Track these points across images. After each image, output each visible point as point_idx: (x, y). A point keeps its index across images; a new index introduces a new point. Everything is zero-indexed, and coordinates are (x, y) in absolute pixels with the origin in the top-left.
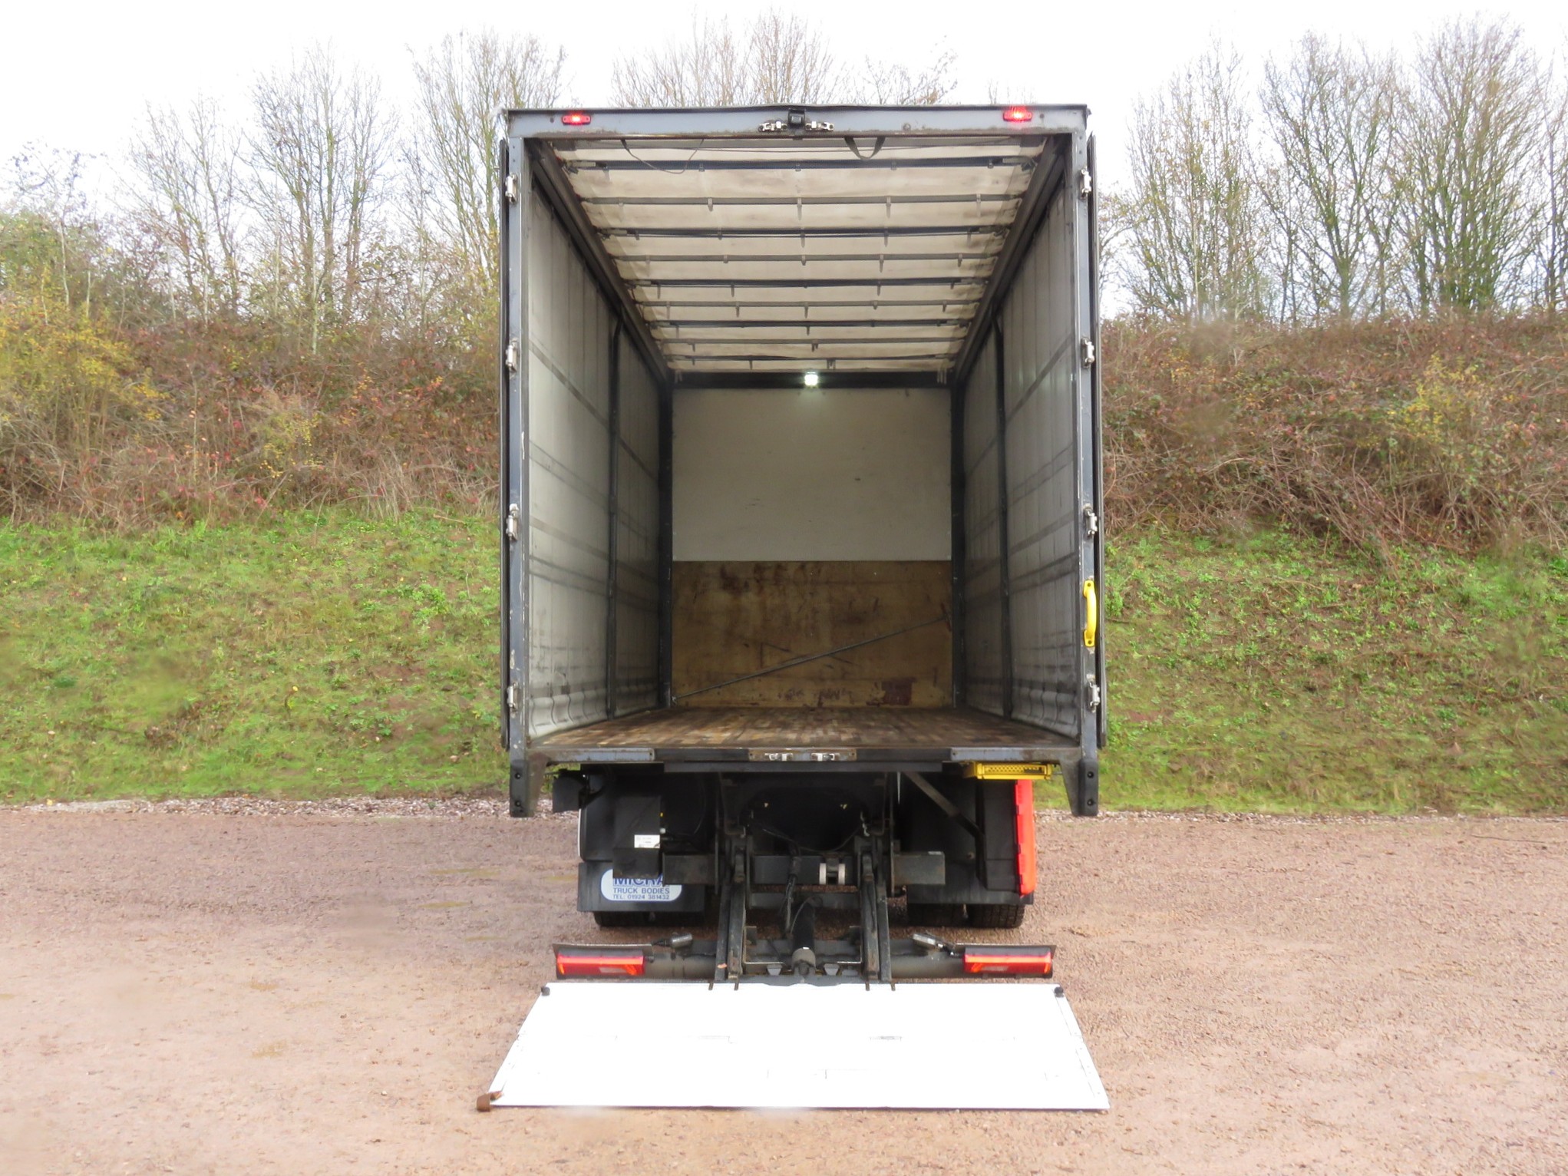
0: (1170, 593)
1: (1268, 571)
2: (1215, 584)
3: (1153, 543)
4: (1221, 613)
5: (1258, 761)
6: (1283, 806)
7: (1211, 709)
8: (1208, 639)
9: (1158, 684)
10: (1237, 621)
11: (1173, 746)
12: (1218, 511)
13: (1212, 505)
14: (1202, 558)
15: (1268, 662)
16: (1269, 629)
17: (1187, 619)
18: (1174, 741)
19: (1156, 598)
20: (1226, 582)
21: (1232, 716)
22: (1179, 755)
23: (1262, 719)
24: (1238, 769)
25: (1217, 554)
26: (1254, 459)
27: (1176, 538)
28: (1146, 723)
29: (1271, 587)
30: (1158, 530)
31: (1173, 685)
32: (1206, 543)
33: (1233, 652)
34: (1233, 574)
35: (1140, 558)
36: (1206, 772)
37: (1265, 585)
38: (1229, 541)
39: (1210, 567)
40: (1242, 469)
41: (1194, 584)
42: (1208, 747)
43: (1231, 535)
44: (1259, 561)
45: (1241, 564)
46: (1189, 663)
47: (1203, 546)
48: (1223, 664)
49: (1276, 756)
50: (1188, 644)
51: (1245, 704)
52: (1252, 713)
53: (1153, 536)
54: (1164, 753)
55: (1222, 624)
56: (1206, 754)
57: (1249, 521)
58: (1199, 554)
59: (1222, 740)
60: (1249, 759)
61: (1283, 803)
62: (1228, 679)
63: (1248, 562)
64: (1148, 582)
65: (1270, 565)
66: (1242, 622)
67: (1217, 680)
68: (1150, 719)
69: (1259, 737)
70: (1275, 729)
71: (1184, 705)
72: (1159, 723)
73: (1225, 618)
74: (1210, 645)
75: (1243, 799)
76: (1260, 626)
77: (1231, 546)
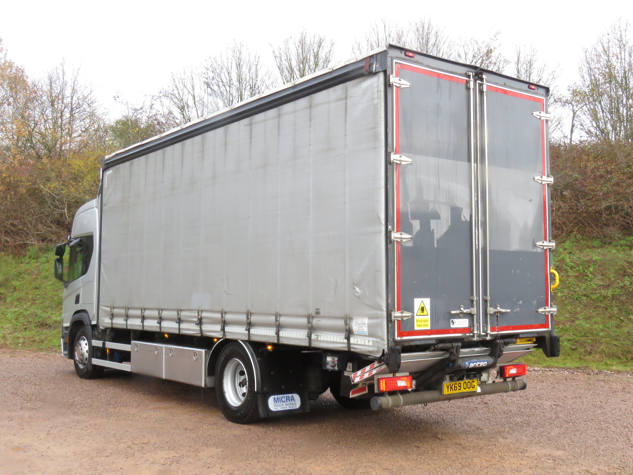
0: (578, 266)
1: (628, 255)
2: (601, 261)
3: (573, 242)
4: (602, 275)
5: (615, 345)
6: (625, 367)
7: (593, 320)
8: (595, 287)
9: (569, 308)
10: (610, 278)
11: (574, 337)
12: (604, 227)
13: (602, 224)
14: (595, 249)
15: (624, 298)
16: (626, 282)
17: (586, 278)
18: (574, 335)
19: (571, 268)
20: (606, 260)
21: (604, 323)
22: (576, 342)
23: (618, 325)
24: (605, 349)
25: (603, 247)
26: (621, 203)
27: (584, 240)
28: (561, 326)
29: (628, 263)
30: (575, 236)
31: (576, 308)
32: (598, 242)
33: (607, 293)
34: (609, 256)
35: (565, 249)
36: (589, 350)
37: (625, 261)
38: (609, 241)
39: (599, 253)
40: (616, 208)
41: (589, 261)
42: (591, 338)
43: (611, 238)
44: (624, 250)
45: (614, 251)
46: (585, 298)
47: (596, 243)
48: (601, 298)
49: (624, 343)
50: (585, 289)
51: (610, 317)
52: (614, 322)
53: (573, 239)
54: (569, 340)
55: (602, 280)
56: (590, 341)
57: (620, 232)
58: (594, 247)
59: (598, 335)
60: (610, 344)
61: (626, 365)
62: (603, 306)
63: (618, 250)
64: (568, 260)
65: (628, 252)
66: (612, 279)
67: (598, 306)
68: (564, 324)
69: (617, 334)
70: (625, 330)
71: (580, 318)
72: (568, 326)
73: (604, 277)
74: (596, 290)
75: (606, 364)
76: (621, 281)
77: (610, 243)
